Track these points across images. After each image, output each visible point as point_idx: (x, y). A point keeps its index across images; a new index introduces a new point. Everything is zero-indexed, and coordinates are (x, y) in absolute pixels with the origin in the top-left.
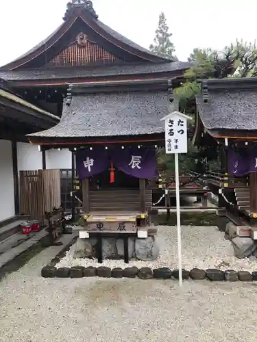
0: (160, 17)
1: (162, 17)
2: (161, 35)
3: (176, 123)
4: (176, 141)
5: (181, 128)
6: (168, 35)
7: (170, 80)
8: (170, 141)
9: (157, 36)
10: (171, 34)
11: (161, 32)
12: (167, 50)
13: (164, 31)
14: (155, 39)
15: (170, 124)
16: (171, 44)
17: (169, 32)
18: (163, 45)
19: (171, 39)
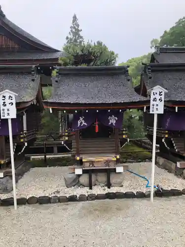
0: (74, 17)
1: (75, 18)
2: (74, 30)
3: (7, 97)
4: (8, 110)
5: (11, 101)
6: (79, 31)
7: (34, 66)
8: (3, 110)
9: (72, 31)
10: (81, 30)
11: (74, 28)
12: (78, 41)
13: (77, 27)
14: (70, 33)
15: (3, 98)
16: (81, 37)
17: (80, 29)
18: (76, 37)
19: (81, 34)
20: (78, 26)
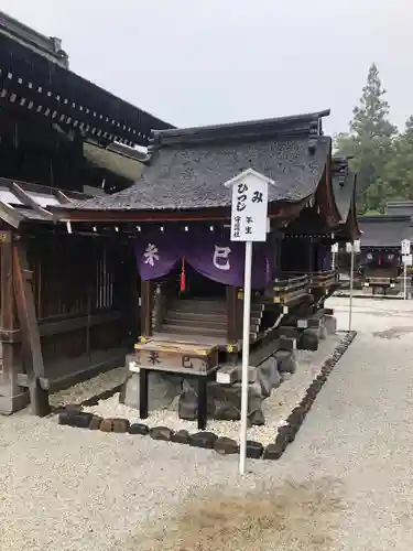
20: (379, 84)
